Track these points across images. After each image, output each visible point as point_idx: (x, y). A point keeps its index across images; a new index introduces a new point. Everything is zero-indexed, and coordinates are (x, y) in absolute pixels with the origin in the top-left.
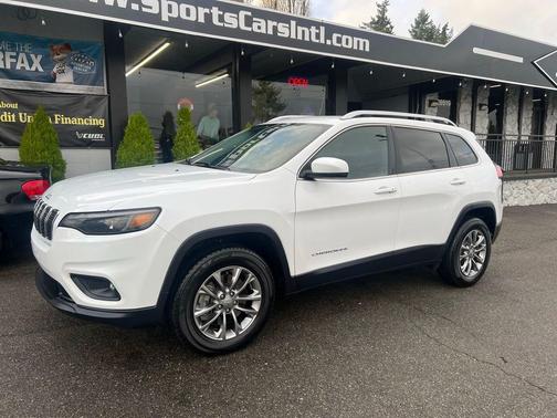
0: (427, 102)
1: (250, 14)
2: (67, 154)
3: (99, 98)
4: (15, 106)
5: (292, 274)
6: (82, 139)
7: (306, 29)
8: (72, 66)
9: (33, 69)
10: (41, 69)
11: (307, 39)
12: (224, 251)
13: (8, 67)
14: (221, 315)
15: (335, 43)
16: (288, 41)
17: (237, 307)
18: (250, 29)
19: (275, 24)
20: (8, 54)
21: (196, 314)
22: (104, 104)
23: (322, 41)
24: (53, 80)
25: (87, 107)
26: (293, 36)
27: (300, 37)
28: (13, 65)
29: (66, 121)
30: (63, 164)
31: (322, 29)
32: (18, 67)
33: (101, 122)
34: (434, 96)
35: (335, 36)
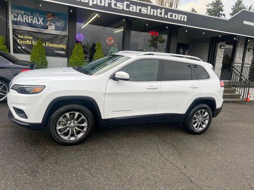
0: (219, 46)
1: (129, 3)
2: (49, 59)
3: (64, 36)
4: (31, 38)
5: (103, 118)
6: (56, 53)
7: (155, 10)
8: (55, 23)
9: (39, 23)
10: (42, 24)
11: (155, 15)
12: (71, 105)
13: (30, 22)
14: (69, 130)
15: (169, 17)
16: (146, 16)
17: (76, 128)
18: (128, 10)
19: (140, 7)
20: (30, 17)
21: (57, 128)
22: (66, 39)
23: (163, 16)
24: (47, 28)
25: (60, 40)
26: (148, 13)
27: (152, 14)
28: (32, 21)
29: (51, 45)
30: (47, 63)
31: (163, 10)
32: (34, 23)
33: (64, 47)
34: (223, 43)
35: (169, 14)
